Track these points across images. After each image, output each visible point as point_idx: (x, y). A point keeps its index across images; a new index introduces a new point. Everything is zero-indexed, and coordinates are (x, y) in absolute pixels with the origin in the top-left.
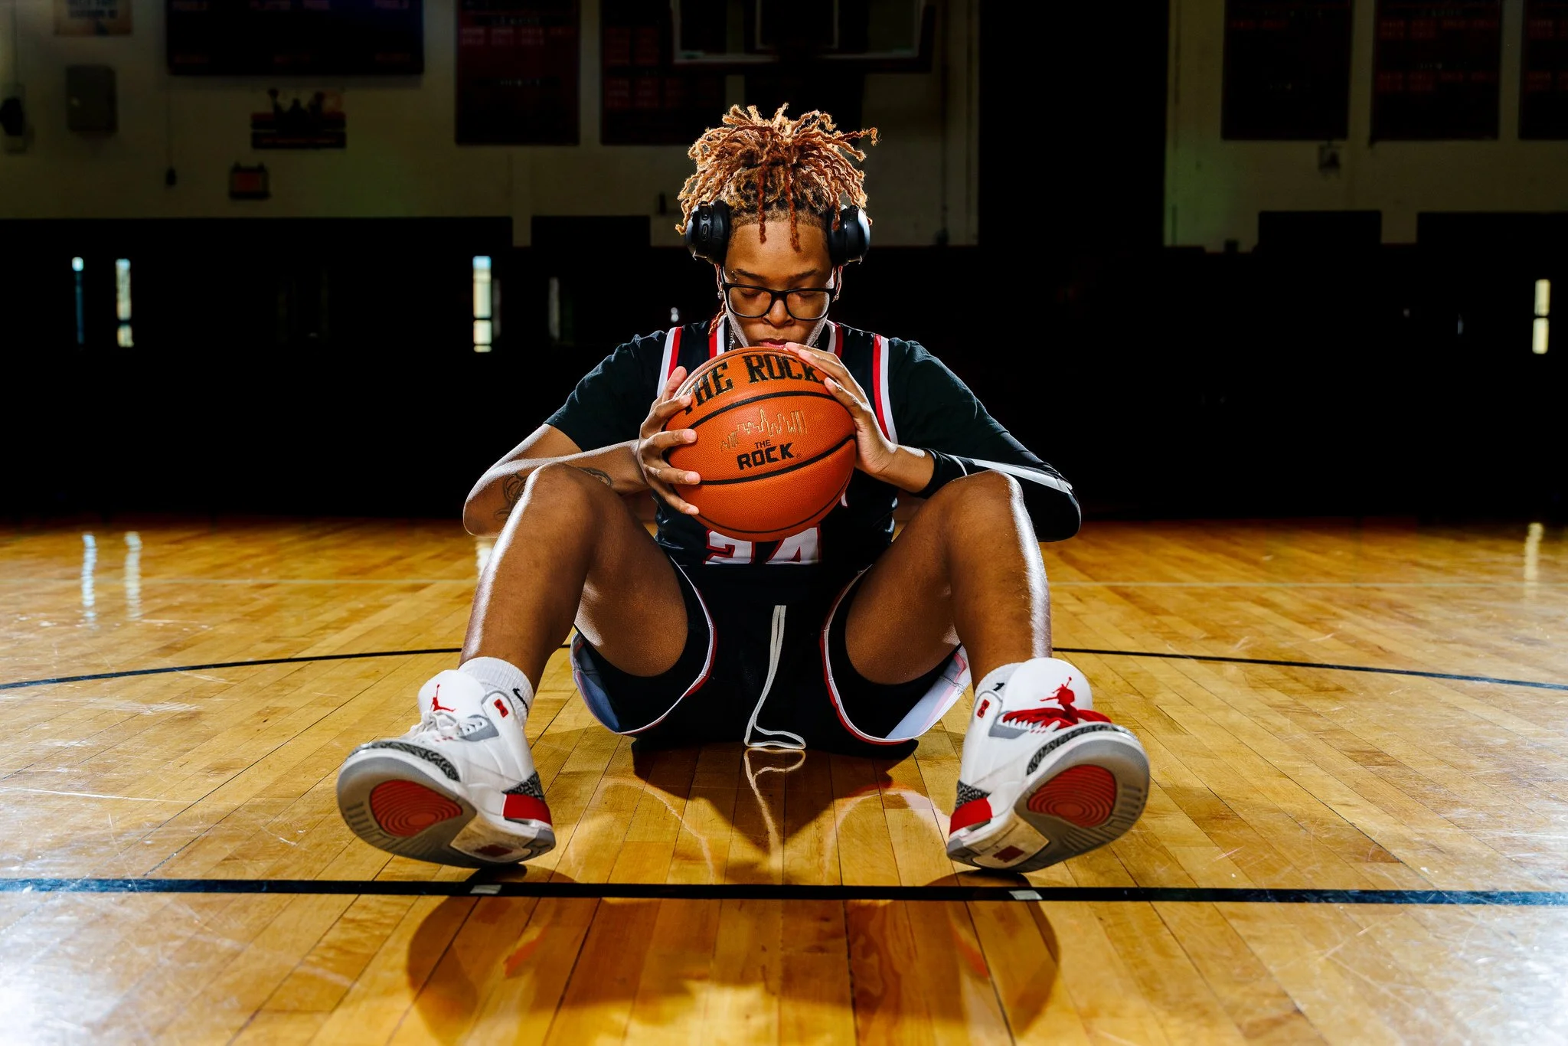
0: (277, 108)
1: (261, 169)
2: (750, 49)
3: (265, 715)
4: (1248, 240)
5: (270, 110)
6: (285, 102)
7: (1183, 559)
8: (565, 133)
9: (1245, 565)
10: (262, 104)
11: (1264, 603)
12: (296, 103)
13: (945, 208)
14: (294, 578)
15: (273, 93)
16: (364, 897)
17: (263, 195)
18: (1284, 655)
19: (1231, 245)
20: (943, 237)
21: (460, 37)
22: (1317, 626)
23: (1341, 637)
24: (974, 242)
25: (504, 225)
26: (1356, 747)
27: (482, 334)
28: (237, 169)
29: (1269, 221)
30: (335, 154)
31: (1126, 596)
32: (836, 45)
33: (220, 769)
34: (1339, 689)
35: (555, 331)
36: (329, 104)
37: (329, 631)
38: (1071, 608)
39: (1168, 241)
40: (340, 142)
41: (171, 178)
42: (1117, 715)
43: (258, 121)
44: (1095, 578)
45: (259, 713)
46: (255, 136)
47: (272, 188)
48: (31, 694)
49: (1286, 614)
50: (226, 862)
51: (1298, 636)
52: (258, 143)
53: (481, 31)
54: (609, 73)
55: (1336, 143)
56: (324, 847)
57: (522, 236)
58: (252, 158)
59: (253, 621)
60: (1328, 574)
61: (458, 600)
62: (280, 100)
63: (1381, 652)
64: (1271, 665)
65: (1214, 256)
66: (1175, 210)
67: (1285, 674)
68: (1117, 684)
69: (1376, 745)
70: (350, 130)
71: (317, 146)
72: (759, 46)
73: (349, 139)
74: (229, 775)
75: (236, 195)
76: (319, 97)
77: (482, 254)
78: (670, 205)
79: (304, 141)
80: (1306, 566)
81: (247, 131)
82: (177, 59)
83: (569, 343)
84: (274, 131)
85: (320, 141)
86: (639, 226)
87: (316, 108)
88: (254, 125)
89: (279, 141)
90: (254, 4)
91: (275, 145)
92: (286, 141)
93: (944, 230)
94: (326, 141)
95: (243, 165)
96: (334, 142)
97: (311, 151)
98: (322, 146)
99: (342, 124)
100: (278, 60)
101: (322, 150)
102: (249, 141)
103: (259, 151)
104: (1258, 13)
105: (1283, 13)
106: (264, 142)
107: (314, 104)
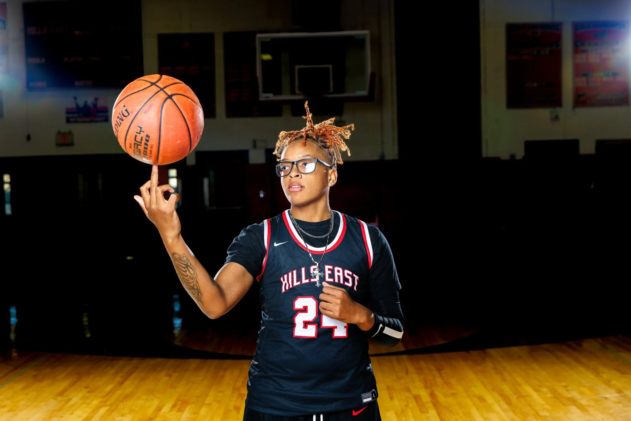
0: (77, 105)
1: (70, 133)
2: (293, 93)
4: (520, 154)
5: (74, 106)
6: (81, 104)
7: (481, 399)
10: (71, 104)
12: (86, 102)
13: (383, 143)
15: (75, 98)
17: (71, 144)
19: (513, 156)
20: (383, 156)
24: (397, 158)
28: (59, 133)
29: (529, 145)
30: (104, 124)
32: (331, 91)
35: (207, 203)
36: (100, 104)
39: (484, 155)
40: (106, 119)
41: (29, 138)
43: (69, 111)
46: (67, 118)
47: (75, 141)
52: (68, 121)
53: (170, 68)
54: (228, 85)
55: (558, 109)
57: (191, 161)
58: (66, 128)
62: (78, 101)
65: (505, 161)
66: (486, 141)
71: (96, 122)
72: (297, 91)
73: (110, 118)
75: (59, 145)
76: (97, 99)
77: (173, 168)
78: (259, 144)
79: (90, 119)
80: (530, 405)
81: (64, 115)
82: (31, 84)
83: (214, 208)
84: (76, 115)
85: (97, 119)
86: (244, 154)
87: (95, 106)
88: (67, 113)
89: (78, 120)
90: (66, 59)
91: (77, 122)
92: (82, 120)
93: (383, 153)
94: (99, 119)
95: (62, 131)
96: (103, 119)
97: (93, 123)
98: (98, 121)
99: (107, 111)
100: (77, 84)
101: (98, 123)
102: (65, 120)
103: (69, 124)
104: (520, 53)
105: (531, 53)
106: (72, 120)
107: (94, 103)
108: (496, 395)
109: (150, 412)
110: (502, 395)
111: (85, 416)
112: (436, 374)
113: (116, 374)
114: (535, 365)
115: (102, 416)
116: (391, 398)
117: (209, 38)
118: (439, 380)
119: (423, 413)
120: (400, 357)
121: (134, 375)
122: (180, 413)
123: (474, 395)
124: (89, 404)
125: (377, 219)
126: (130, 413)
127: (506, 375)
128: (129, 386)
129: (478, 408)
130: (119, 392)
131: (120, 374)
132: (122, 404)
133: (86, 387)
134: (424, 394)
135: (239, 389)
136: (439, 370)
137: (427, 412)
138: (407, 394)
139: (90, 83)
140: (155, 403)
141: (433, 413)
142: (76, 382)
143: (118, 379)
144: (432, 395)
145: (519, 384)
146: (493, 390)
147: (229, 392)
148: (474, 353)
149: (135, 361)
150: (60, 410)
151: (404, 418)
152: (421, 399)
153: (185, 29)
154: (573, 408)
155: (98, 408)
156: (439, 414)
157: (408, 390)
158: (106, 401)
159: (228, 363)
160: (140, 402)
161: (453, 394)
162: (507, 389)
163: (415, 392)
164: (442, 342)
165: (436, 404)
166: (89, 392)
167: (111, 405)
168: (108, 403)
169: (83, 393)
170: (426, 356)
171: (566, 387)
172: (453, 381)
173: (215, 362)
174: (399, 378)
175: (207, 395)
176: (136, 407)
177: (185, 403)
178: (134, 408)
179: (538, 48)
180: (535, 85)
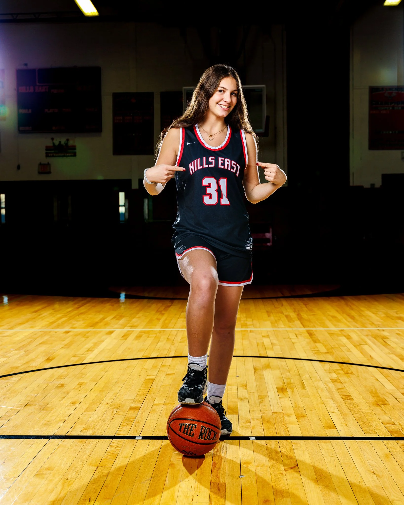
0: (54, 144)
1: (48, 164)
3: (80, 384)
4: (378, 183)
5: (51, 145)
6: (57, 143)
7: (334, 317)
8: (149, 151)
9: (350, 320)
10: (49, 144)
11: (348, 337)
12: (60, 142)
14: (74, 328)
15: (53, 139)
16: (113, 440)
17: (49, 173)
18: (343, 360)
19: (373, 185)
21: (114, 120)
22: (358, 347)
23: (363, 352)
25: (129, 182)
26: (345, 394)
27: (122, 218)
28: (40, 164)
29: (385, 177)
30: (73, 159)
31: (311, 334)
33: (73, 403)
34: (352, 373)
35: (146, 217)
36: (71, 143)
37: (89, 352)
38: (293, 341)
39: (351, 184)
40: (75, 155)
41: (19, 167)
42: (291, 383)
43: (48, 148)
44: (304, 326)
45: (78, 384)
46: (47, 153)
47: (52, 171)
48: (19, 378)
49: (352, 342)
50: (82, 431)
51: (351, 352)
52: (47, 155)
53: (121, 118)
56: (103, 427)
57: (135, 185)
58: (45, 160)
59: (68, 348)
60: (373, 324)
61: (123, 338)
62: (55, 141)
63: (370, 358)
64: (338, 364)
65: (367, 189)
66: (353, 173)
67: (340, 367)
68: (296, 372)
69: (350, 393)
70: (78, 151)
73: (78, 154)
74: (77, 405)
75: (40, 173)
76: (68, 140)
77: (122, 191)
79: (63, 155)
80: (368, 320)
81: (44, 152)
82: (21, 128)
83: (152, 221)
84: (53, 151)
85: (67, 155)
87: (67, 144)
88: (46, 150)
89: (54, 155)
90: (46, 110)
91: (53, 156)
92: (56, 155)
94: (70, 155)
95: (42, 163)
96: (72, 155)
97: (65, 158)
98: (69, 156)
99: (75, 149)
100: (54, 128)
101: (69, 157)
102: (44, 155)
103: (48, 158)
104: (379, 108)
105: (388, 108)
106: (49, 155)
107: (66, 142)
108: (345, 315)
109: (97, 320)
110: (349, 315)
111: (51, 321)
112: (304, 306)
113: (75, 304)
114: (376, 303)
115: (64, 321)
116: (269, 316)
117: (149, 96)
118: (305, 309)
119: (290, 322)
120: (278, 299)
121: (87, 305)
122: (117, 321)
123: (329, 315)
124: (54, 316)
125: (271, 230)
126: (83, 320)
127: (354, 307)
128: (83, 309)
129: (330, 320)
130: (76, 312)
131: (78, 304)
132: (77, 317)
133: (53, 309)
134: (293, 315)
135: (161, 311)
136: (306, 305)
137: (294, 322)
138: (280, 315)
139: (63, 128)
140: (101, 316)
141: (298, 323)
142: (45, 307)
143: (76, 306)
144: (298, 315)
145: (363, 311)
146: (343, 313)
147: (154, 312)
148: (333, 298)
149: (89, 299)
150: (34, 318)
151: (276, 324)
152: (290, 316)
153: (133, 90)
154: (400, 321)
155: (61, 318)
156: (302, 323)
157: (282, 313)
158: (67, 315)
159: (153, 301)
160: (90, 316)
161: (314, 315)
162: (353, 313)
163: (287, 314)
164: (310, 293)
165: (300, 318)
166: (55, 311)
167: (70, 317)
168: (69, 316)
169: (51, 311)
170: (298, 299)
171: (396, 312)
172: (315, 309)
173: (145, 301)
174: (275, 308)
175: (138, 313)
176: (88, 318)
177: (121, 317)
178: (86, 318)
179: (393, 105)
180: (391, 132)
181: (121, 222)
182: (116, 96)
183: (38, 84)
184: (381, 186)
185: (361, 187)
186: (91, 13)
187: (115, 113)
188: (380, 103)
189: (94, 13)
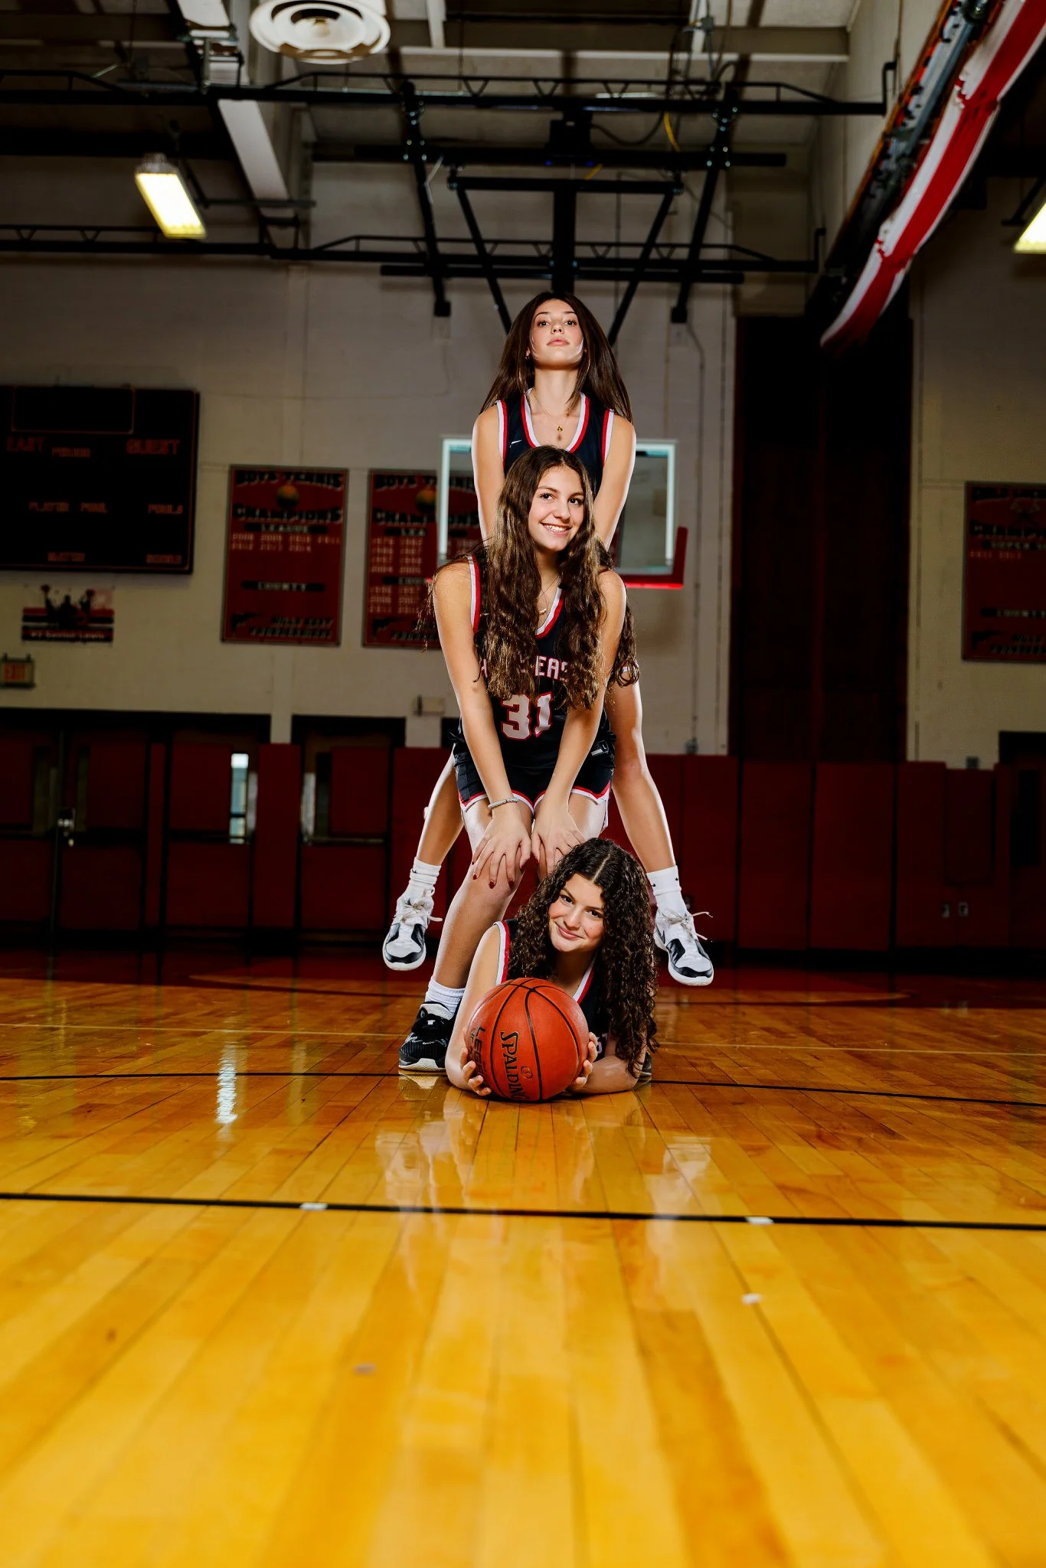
0: (48, 602)
1: (29, 660)
3: (88, 1108)
4: (989, 759)
5: (42, 605)
6: (57, 600)
8: (327, 634)
10: (36, 602)
11: (988, 1065)
12: (67, 598)
13: (695, 718)
14: (77, 1024)
15: (46, 589)
17: (29, 686)
18: (999, 1098)
19: (973, 762)
20: (693, 747)
21: (229, 542)
24: (724, 752)
25: (263, 722)
27: (238, 828)
28: (5, 660)
29: (1009, 742)
30: (101, 648)
35: (309, 828)
36: (98, 602)
37: (125, 1059)
38: (808, 1064)
39: (911, 756)
40: (108, 637)
43: (29, 615)
44: (832, 1045)
46: (25, 629)
47: (37, 680)
52: (26, 635)
53: (251, 537)
54: (372, 580)
57: (281, 733)
58: (19, 649)
62: (51, 595)
65: (957, 773)
66: (917, 727)
70: (117, 626)
71: (85, 640)
73: (116, 635)
75: (3, 685)
76: (90, 594)
77: (240, 751)
78: (426, 708)
79: (73, 635)
81: (18, 624)
83: (325, 839)
84: (44, 624)
85: (87, 636)
86: (395, 727)
87: (86, 605)
88: (26, 619)
89: (48, 635)
90: (34, 505)
91: (44, 638)
92: (54, 636)
93: (694, 740)
94: (93, 636)
95: (11, 656)
96: (101, 636)
97: (79, 644)
98: (90, 640)
99: (110, 620)
100: (52, 557)
101: (90, 645)
102: (18, 632)
103: (28, 643)
104: (994, 545)
105: (1017, 545)
106: (33, 634)
107: (85, 600)
117: (338, 478)
137: (795, 1038)
139: (79, 557)
153: (290, 460)
179: (1032, 536)
180: (1025, 614)
181: (233, 841)
182: (240, 476)
183: (13, 430)
184: (997, 766)
185: (940, 766)
186: (184, 227)
187: (236, 523)
188: (995, 530)
189: (192, 227)
